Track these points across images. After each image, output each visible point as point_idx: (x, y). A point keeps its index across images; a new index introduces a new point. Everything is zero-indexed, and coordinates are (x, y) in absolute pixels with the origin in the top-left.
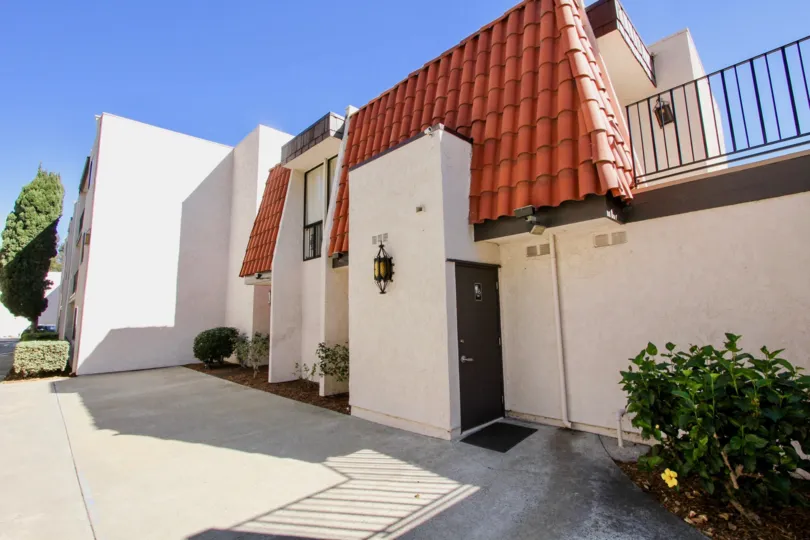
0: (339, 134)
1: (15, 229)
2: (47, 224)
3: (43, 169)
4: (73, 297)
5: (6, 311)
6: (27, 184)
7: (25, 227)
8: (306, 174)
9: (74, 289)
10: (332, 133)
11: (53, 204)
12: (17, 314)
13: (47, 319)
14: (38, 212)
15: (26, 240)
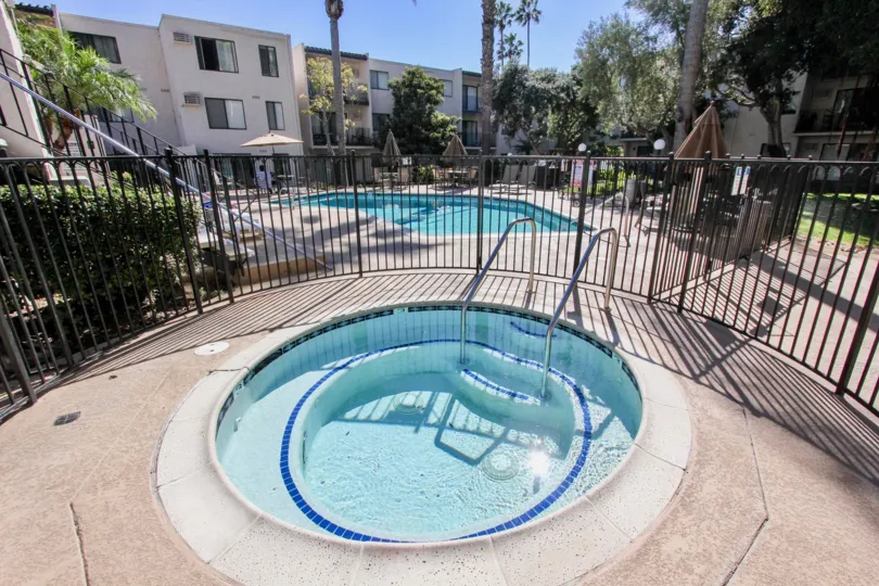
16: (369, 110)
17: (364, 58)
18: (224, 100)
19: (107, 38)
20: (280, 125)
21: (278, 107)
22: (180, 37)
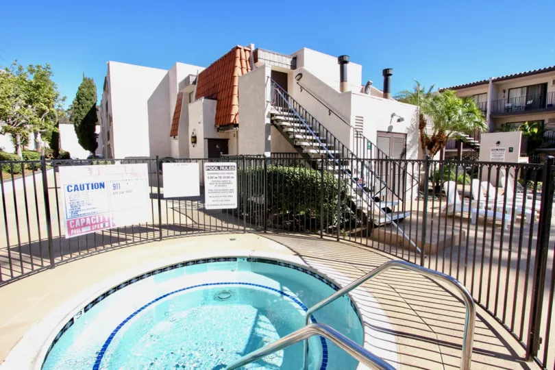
0: (194, 83)
1: (79, 108)
2: (92, 106)
3: (85, 76)
4: (109, 142)
5: (81, 148)
6: (79, 85)
7: (83, 108)
8: (190, 94)
9: (109, 139)
10: (191, 83)
11: (92, 95)
12: (86, 149)
13: (99, 153)
14: (87, 100)
15: (84, 114)
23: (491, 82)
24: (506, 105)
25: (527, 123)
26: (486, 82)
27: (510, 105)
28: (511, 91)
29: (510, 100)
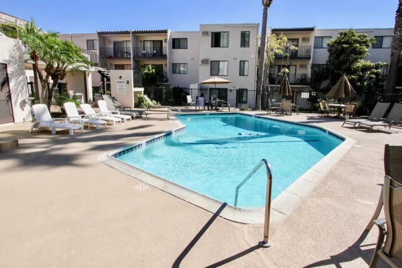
16: (311, 62)
17: (312, 29)
18: (219, 61)
19: (185, 39)
20: (246, 73)
21: (246, 64)
22: (205, 33)
23: (131, 33)
24: (143, 52)
25: (150, 66)
26: (128, 33)
27: (145, 52)
28: (145, 42)
29: (145, 49)
